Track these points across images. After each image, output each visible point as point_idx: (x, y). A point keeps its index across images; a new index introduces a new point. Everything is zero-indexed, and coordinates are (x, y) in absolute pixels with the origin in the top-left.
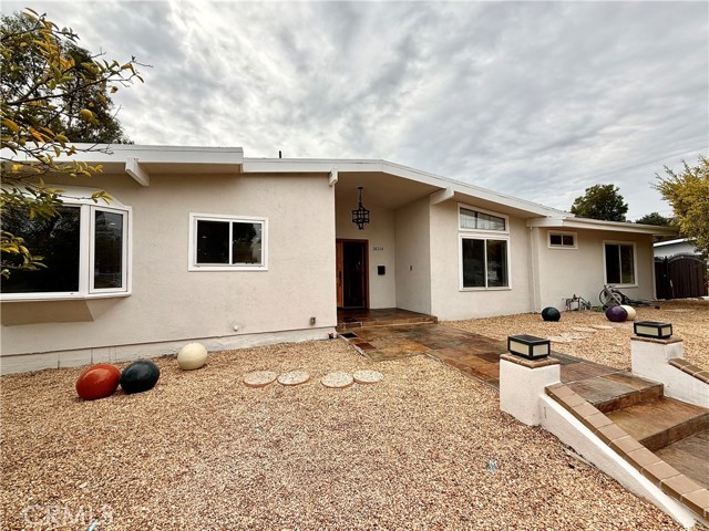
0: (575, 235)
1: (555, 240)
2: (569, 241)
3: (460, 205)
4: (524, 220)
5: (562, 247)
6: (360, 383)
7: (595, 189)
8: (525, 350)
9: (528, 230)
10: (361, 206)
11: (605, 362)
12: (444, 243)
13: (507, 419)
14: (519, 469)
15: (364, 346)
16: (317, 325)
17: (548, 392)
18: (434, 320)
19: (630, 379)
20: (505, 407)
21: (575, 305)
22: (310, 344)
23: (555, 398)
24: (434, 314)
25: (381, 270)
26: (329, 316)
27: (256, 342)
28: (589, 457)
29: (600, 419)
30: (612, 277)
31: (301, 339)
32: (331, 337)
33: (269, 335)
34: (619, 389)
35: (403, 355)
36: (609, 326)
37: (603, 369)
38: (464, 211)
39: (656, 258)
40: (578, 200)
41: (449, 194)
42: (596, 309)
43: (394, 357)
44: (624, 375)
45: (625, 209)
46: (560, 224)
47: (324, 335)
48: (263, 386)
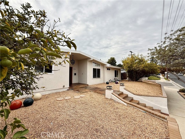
0: (110, 68)
1: (108, 69)
2: (110, 69)
3: (93, 61)
4: (103, 65)
5: (108, 70)
6: (81, 97)
7: (112, 58)
8: (109, 88)
9: (104, 67)
10: (73, 59)
11: (116, 90)
12: (90, 69)
13: (107, 99)
14: (110, 104)
15: (78, 91)
16: (65, 87)
17: (112, 94)
18: (88, 85)
19: (119, 92)
20: (106, 97)
21: (110, 81)
22: (64, 92)
23: (113, 94)
24: (88, 84)
25: (75, 74)
26: (67, 85)
27: (50, 92)
28: (117, 101)
29: (118, 96)
30: (115, 76)
31: (61, 91)
32: (68, 90)
33: (53, 90)
34: (119, 93)
35: (86, 92)
36: (116, 84)
37: (116, 91)
38: (93, 62)
39: (121, 73)
40: (109, 60)
41: (92, 59)
42: (113, 82)
43: (85, 92)
44: (119, 91)
45: (116, 62)
46: (109, 66)
47: (66, 90)
48: (62, 100)
